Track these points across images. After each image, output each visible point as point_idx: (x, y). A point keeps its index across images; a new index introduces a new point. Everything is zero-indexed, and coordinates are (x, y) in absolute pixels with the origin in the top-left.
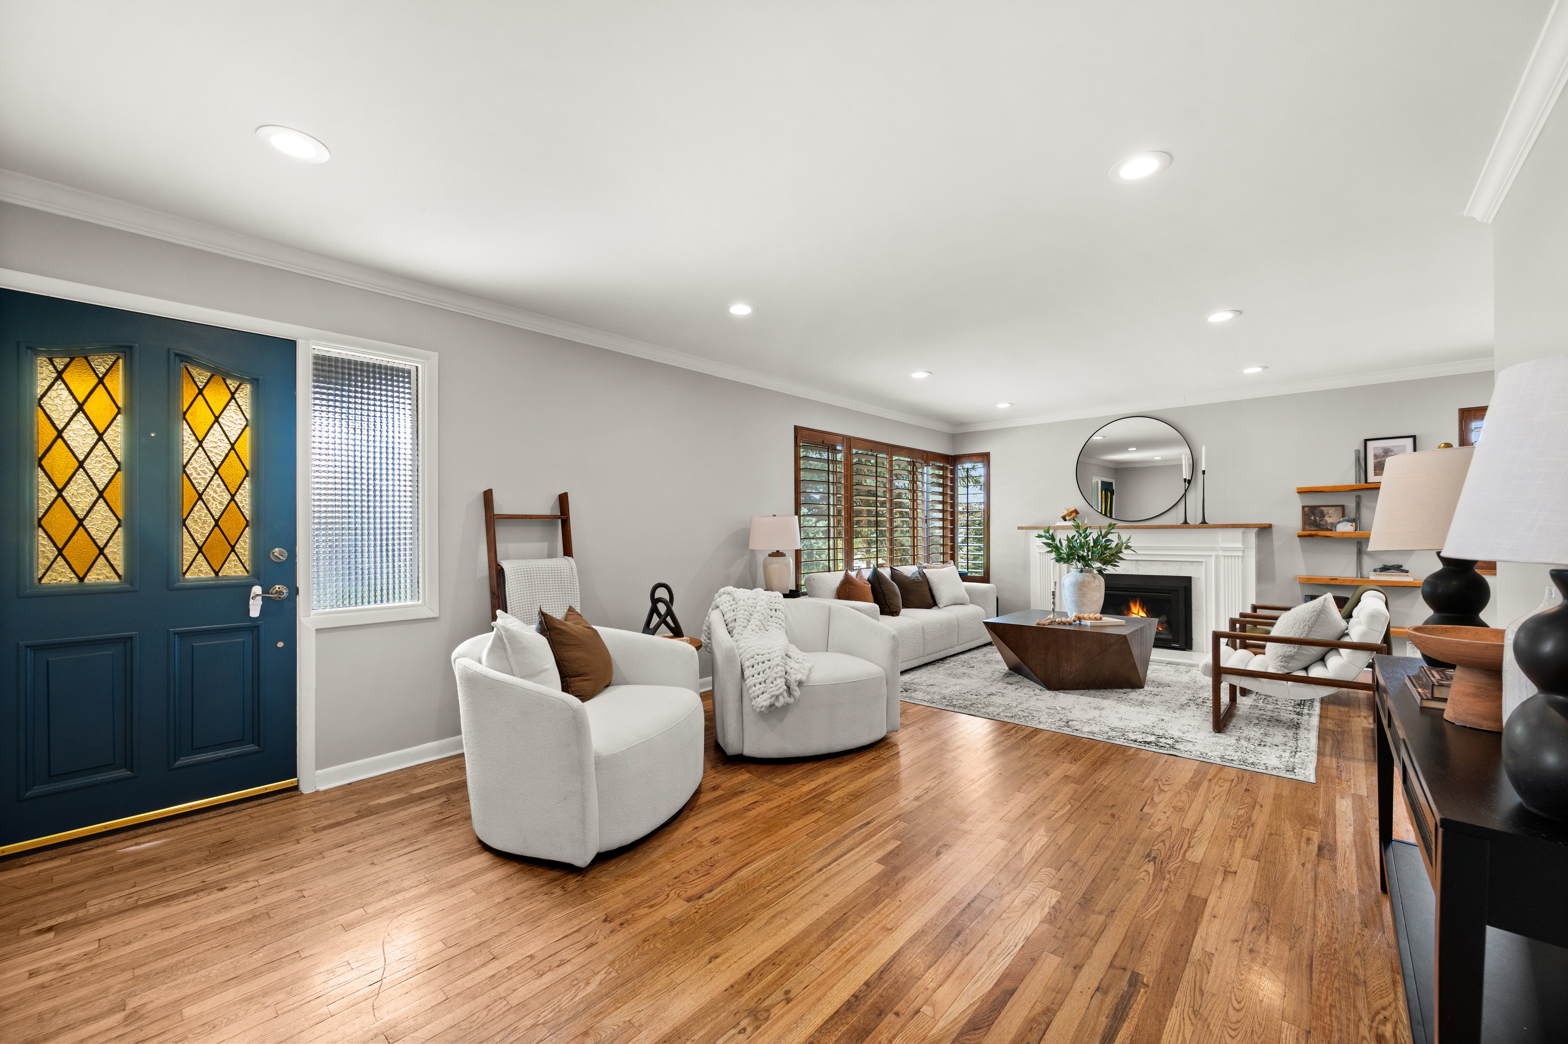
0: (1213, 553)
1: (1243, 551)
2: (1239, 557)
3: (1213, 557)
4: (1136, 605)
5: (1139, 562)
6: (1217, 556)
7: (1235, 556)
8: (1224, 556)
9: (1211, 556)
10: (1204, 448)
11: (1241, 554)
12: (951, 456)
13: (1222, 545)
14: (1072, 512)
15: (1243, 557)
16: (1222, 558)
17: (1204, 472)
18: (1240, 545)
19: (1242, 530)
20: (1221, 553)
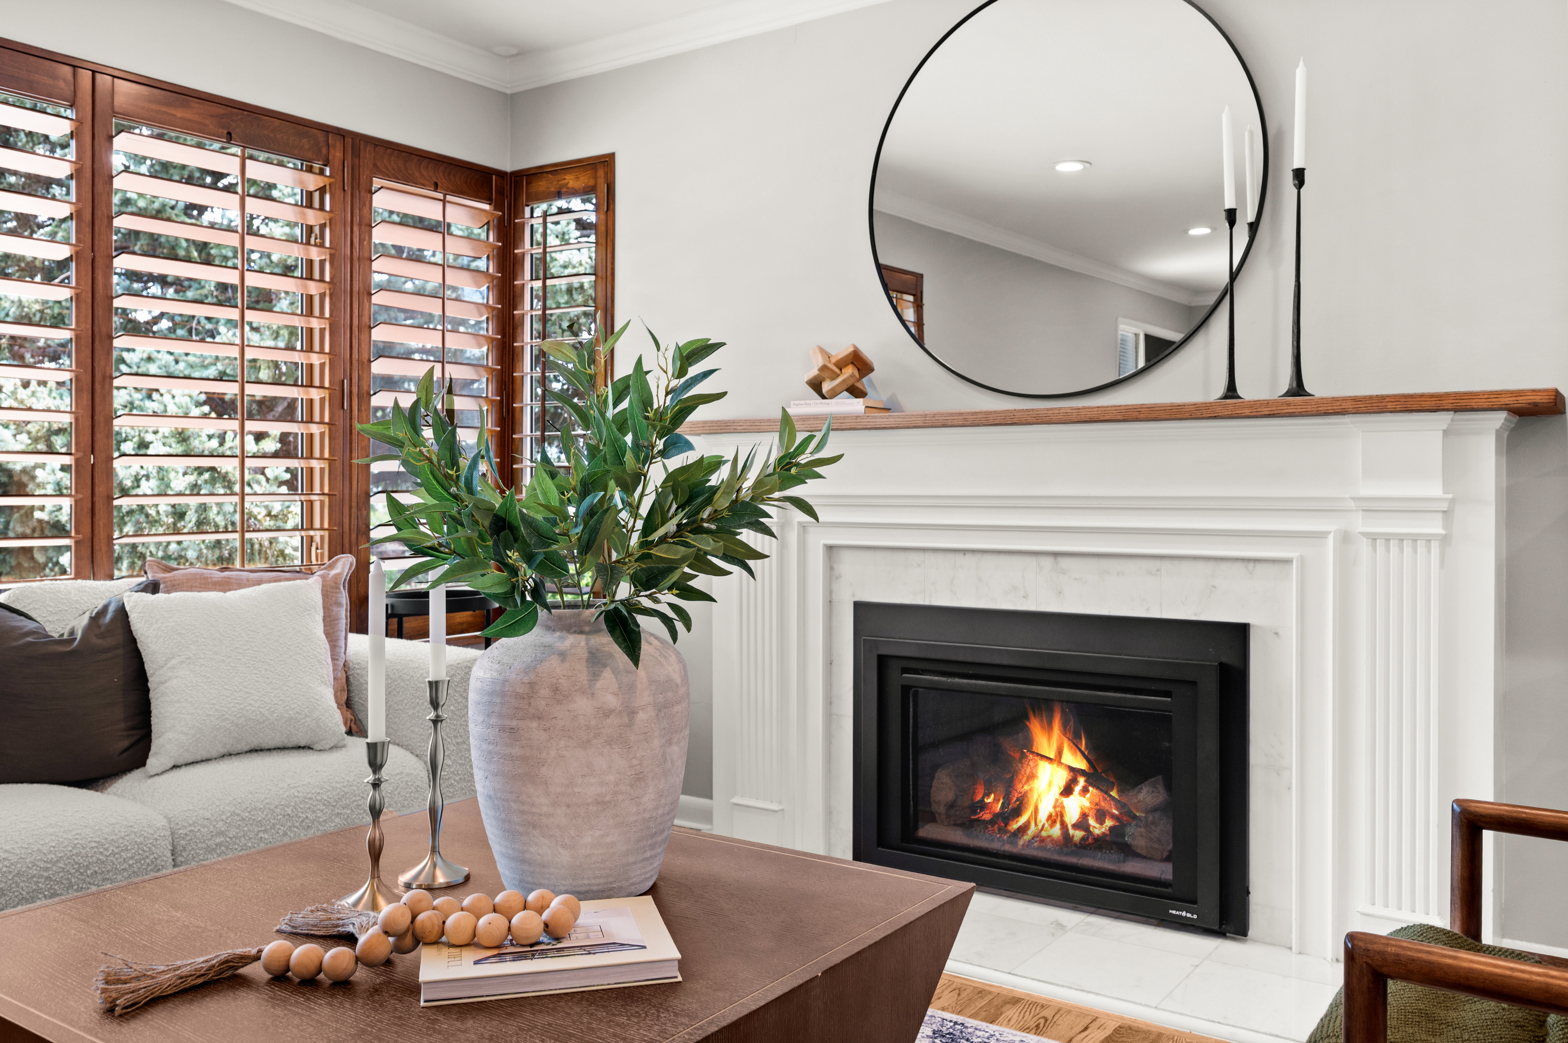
0: (1330, 525)
1: (1447, 514)
2: (1428, 539)
3: (1331, 540)
4: (1049, 728)
5: (1065, 562)
6: (1345, 538)
7: (1414, 539)
8: (1373, 538)
9: (1328, 533)
10: (1300, 73)
11: (1435, 527)
12: (501, 174)
13: (1367, 490)
14: (841, 365)
15: (1445, 540)
16: (1364, 546)
17: (1299, 175)
18: (1434, 489)
19: (1444, 419)
20: (1360, 524)
